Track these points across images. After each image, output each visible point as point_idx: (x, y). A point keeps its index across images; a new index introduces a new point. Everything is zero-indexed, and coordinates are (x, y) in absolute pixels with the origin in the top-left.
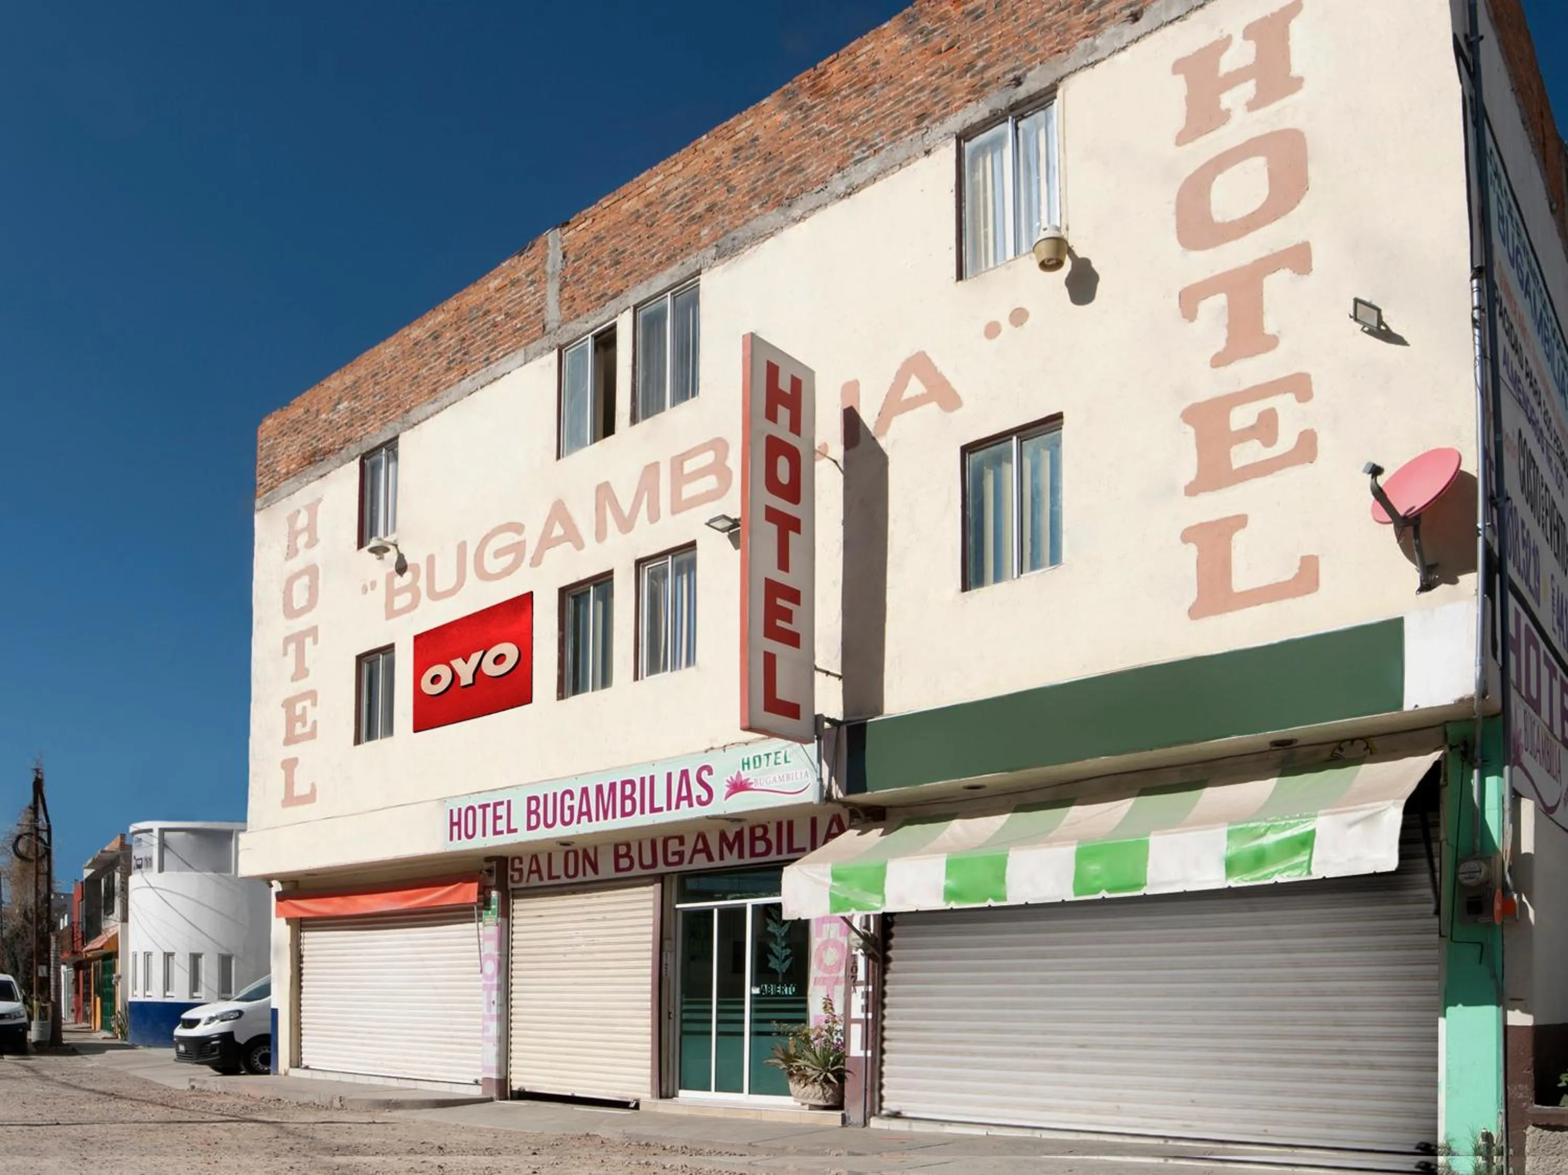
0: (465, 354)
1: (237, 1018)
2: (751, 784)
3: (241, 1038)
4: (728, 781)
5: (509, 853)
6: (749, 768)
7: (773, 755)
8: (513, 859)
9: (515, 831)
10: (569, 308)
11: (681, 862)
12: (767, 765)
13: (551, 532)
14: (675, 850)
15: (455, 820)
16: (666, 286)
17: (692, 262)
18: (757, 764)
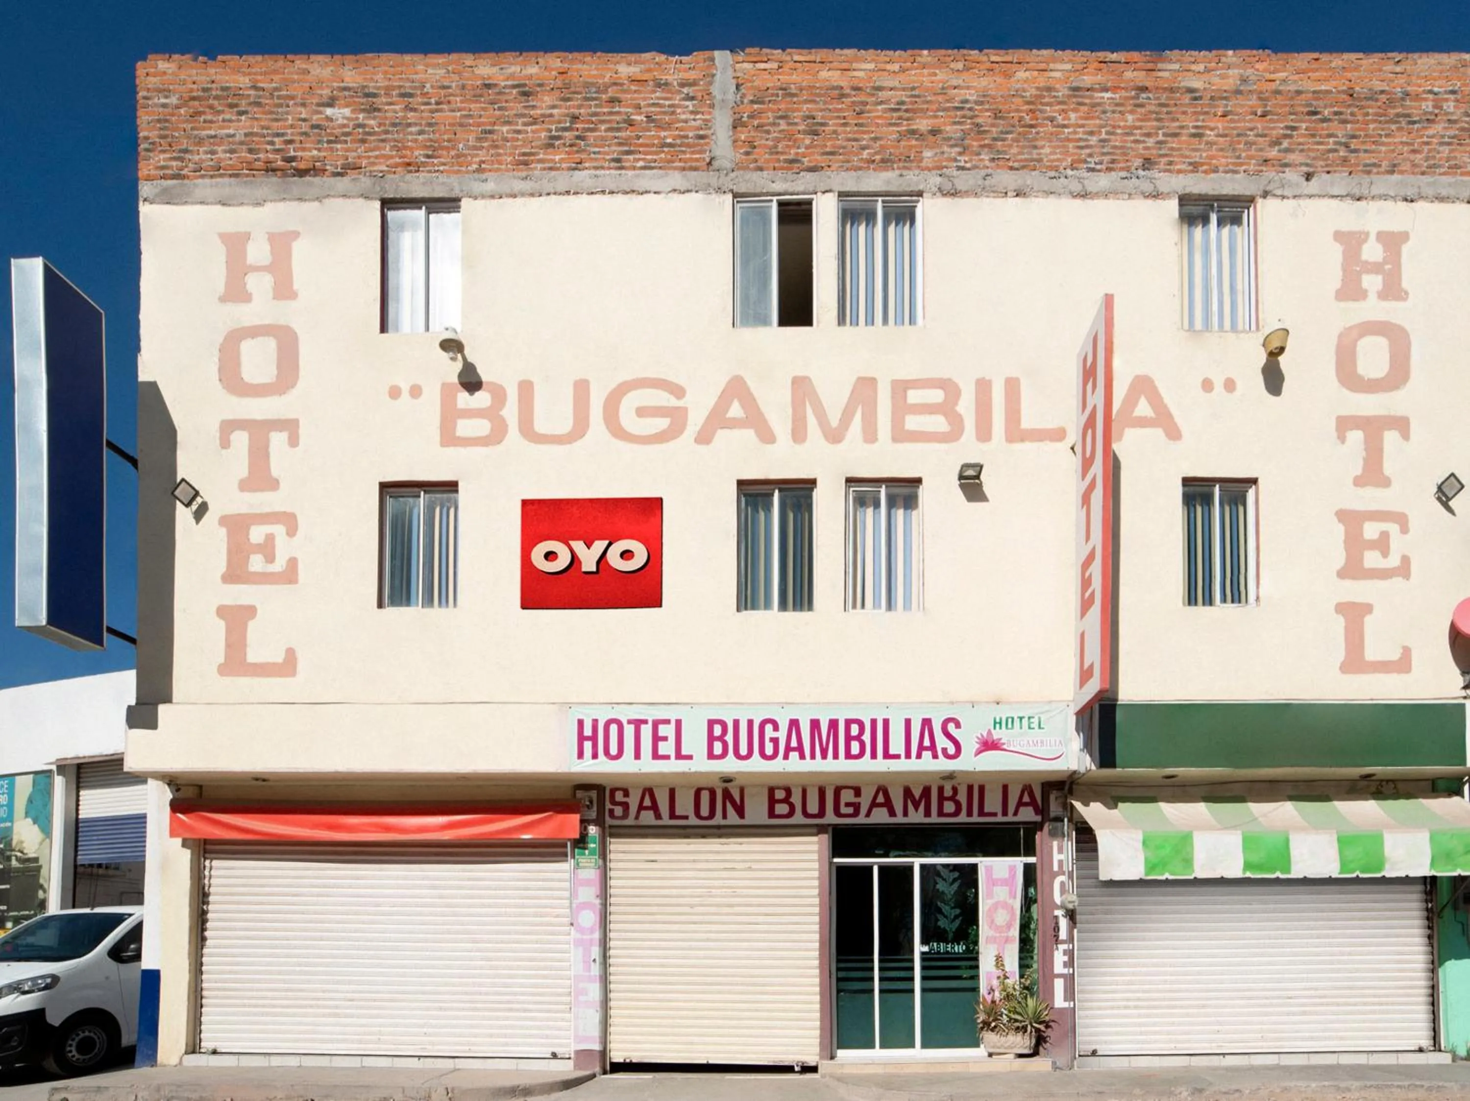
0: (578, 137)
1: (47, 987)
2: (1004, 744)
3: (55, 1019)
4: (978, 738)
5: (608, 784)
6: (1000, 728)
7: (1026, 719)
8: (613, 791)
9: (690, 757)
10: (747, 153)
11: (856, 814)
12: (1021, 728)
13: (727, 411)
14: (848, 801)
15: (588, 732)
16: (879, 189)
17: (913, 179)
18: (1010, 726)
